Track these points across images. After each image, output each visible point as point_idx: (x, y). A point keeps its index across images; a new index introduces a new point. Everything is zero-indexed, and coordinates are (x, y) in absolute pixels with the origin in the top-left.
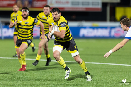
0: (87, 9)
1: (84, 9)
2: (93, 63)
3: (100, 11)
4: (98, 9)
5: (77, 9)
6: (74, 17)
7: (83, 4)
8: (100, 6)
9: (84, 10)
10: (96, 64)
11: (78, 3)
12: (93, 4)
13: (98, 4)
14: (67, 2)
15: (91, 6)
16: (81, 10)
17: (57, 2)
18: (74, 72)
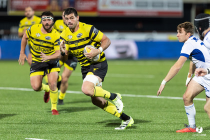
0: (160, 13)
1: (155, 13)
2: (169, 98)
3: (181, 16)
4: (178, 13)
5: (144, 12)
6: (139, 26)
7: (154, 5)
8: (180, 9)
9: (156, 15)
10: (174, 100)
11: (146, 4)
12: (169, 5)
13: (177, 5)
14: (129, 3)
15: (166, 9)
16: (150, 15)
17: (113, 3)
18: (140, 112)
